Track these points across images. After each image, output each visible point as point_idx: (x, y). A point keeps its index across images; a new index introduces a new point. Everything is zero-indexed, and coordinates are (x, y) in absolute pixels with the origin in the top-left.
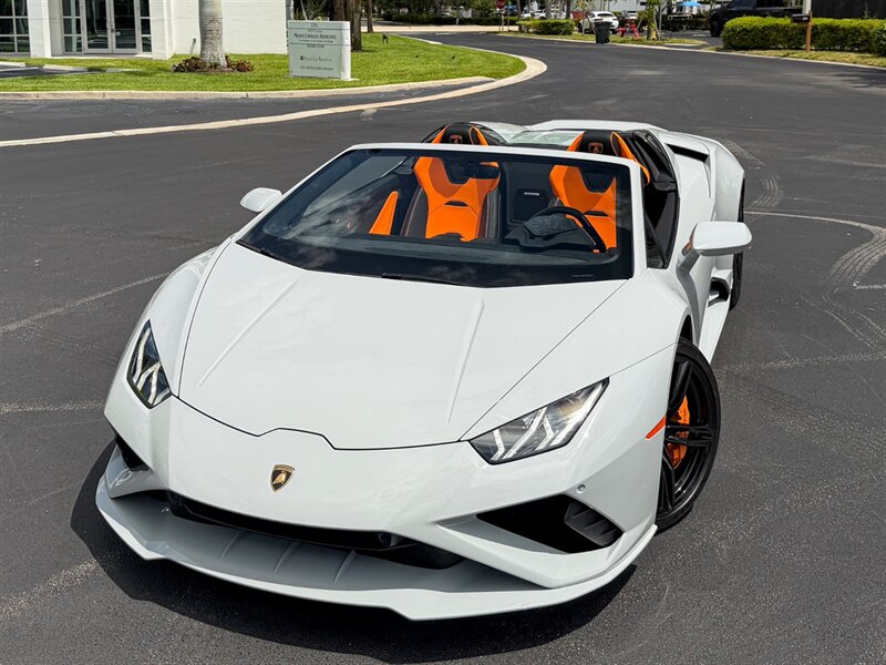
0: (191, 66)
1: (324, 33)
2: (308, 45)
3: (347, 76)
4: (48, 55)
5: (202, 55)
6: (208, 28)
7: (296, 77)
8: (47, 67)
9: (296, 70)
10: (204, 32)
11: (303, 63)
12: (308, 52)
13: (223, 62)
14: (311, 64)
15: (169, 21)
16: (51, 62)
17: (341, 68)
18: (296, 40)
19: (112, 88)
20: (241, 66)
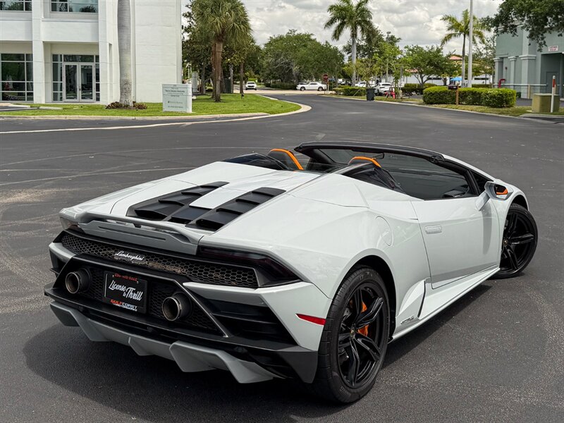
0: (115, 106)
1: (179, 89)
2: (172, 96)
3: (190, 111)
4: (43, 102)
5: (120, 101)
6: (125, 87)
7: (166, 112)
8: (41, 107)
9: (166, 109)
10: (122, 89)
11: (170, 104)
12: (172, 99)
13: (131, 104)
14: (173, 105)
15: (111, 84)
16: (44, 105)
17: (187, 107)
18: (166, 93)
19: (70, 114)
20: (140, 107)
